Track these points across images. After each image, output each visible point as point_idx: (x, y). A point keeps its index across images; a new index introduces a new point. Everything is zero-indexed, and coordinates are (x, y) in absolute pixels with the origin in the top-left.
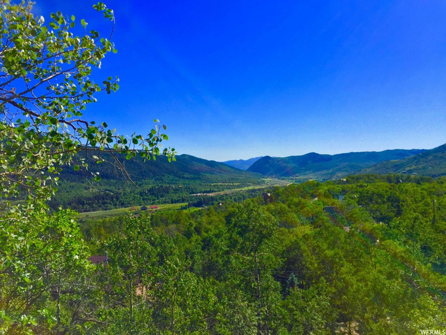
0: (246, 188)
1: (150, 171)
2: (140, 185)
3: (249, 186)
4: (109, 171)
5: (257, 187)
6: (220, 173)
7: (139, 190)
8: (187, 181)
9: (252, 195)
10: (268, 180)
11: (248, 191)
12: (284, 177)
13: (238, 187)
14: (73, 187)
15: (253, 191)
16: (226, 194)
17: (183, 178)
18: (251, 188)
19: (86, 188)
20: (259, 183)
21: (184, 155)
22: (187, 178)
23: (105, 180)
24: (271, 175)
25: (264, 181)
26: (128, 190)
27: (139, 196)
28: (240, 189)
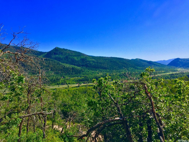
0: (168, 73)
1: (123, 66)
2: (119, 72)
3: (170, 72)
4: (106, 66)
5: (174, 73)
6: (154, 66)
7: (118, 74)
8: (139, 70)
9: (172, 76)
10: (179, 69)
11: (170, 75)
12: (188, 68)
13: (164, 73)
14: (93, 72)
15: (172, 74)
16: (159, 76)
17: (137, 69)
18: (171, 73)
19: (98, 73)
20: (175, 71)
21: (137, 59)
22: (139, 69)
23: (105, 70)
24: (180, 67)
25: (177, 70)
26: (114, 74)
27: (119, 76)
28: (165, 74)
